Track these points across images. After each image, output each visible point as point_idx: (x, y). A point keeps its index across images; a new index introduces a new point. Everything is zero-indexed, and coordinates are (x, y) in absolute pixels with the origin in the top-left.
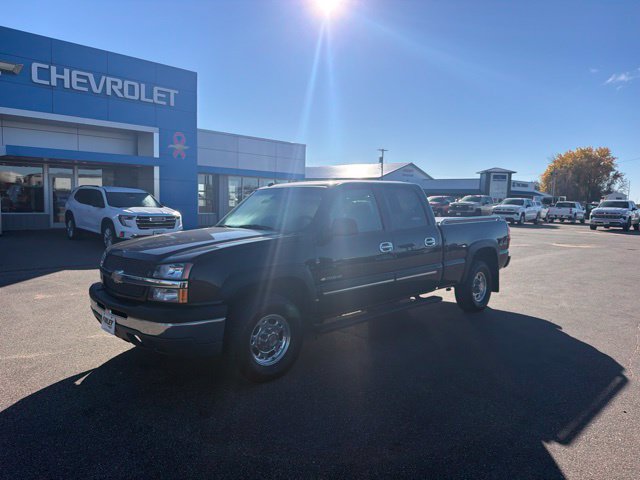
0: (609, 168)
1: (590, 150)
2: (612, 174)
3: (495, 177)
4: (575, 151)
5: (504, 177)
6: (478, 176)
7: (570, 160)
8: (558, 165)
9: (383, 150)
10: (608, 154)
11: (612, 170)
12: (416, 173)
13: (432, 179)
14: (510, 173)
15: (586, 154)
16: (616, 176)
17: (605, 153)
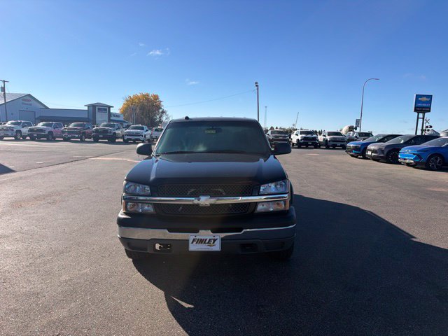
0: (159, 107)
1: (148, 95)
2: (160, 111)
3: (99, 109)
4: (139, 95)
5: (106, 110)
6: (86, 108)
7: (137, 101)
8: (130, 103)
9: (4, 81)
10: (158, 98)
11: (160, 108)
12: (33, 102)
13: (47, 108)
14: (109, 107)
15: (146, 97)
16: (163, 112)
17: (156, 97)
